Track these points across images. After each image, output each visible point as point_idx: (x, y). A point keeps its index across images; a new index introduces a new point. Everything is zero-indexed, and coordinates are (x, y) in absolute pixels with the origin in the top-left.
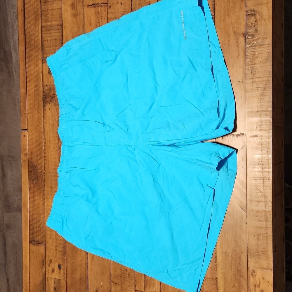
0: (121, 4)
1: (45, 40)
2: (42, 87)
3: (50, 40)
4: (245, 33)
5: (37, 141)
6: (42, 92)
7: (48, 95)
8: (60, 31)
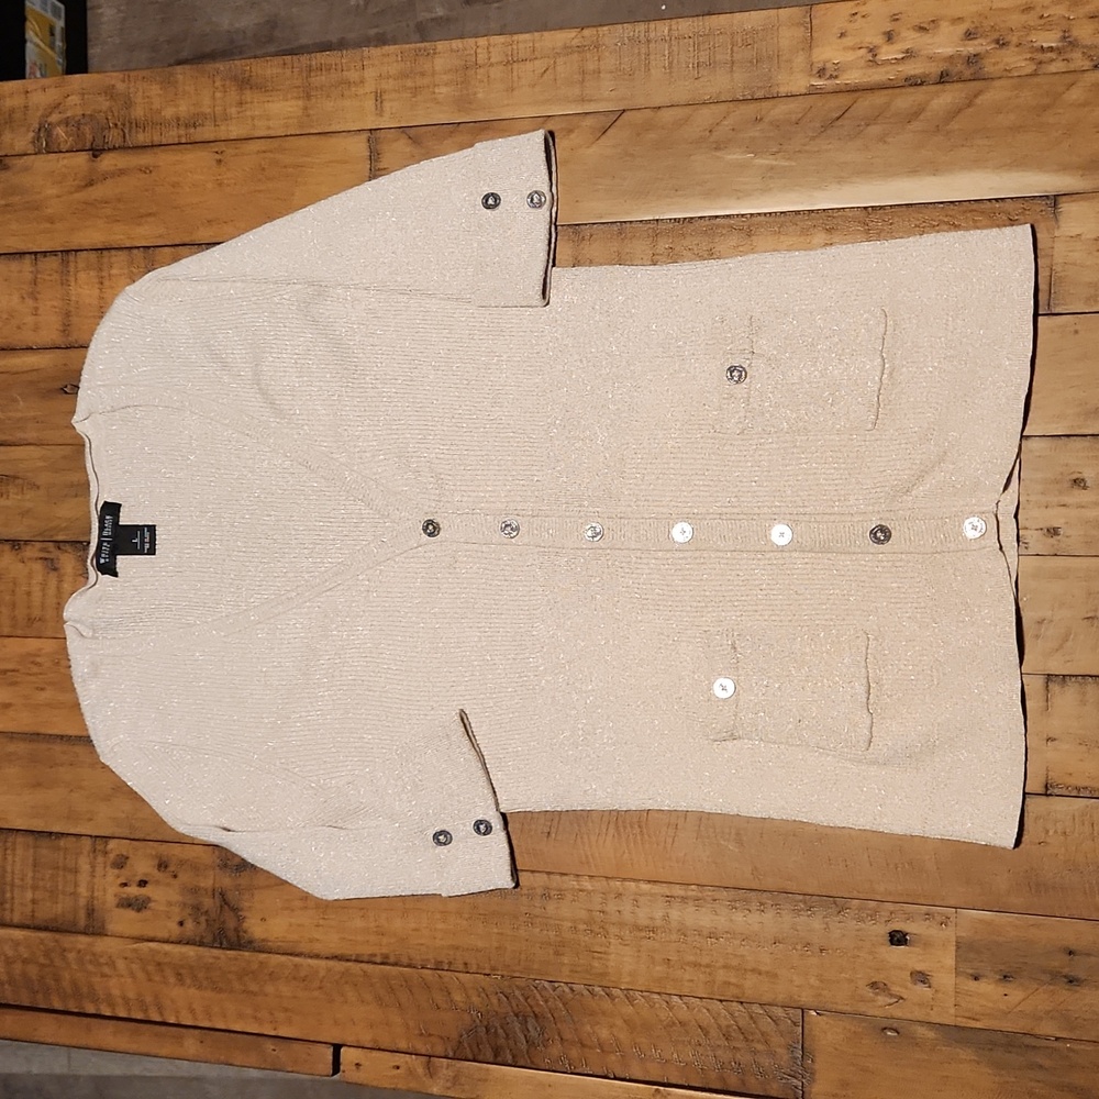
1: (33, 912)
3: (35, 888)
4: (93, 154)
6: (201, 950)
7: (214, 921)
8: (11, 838)
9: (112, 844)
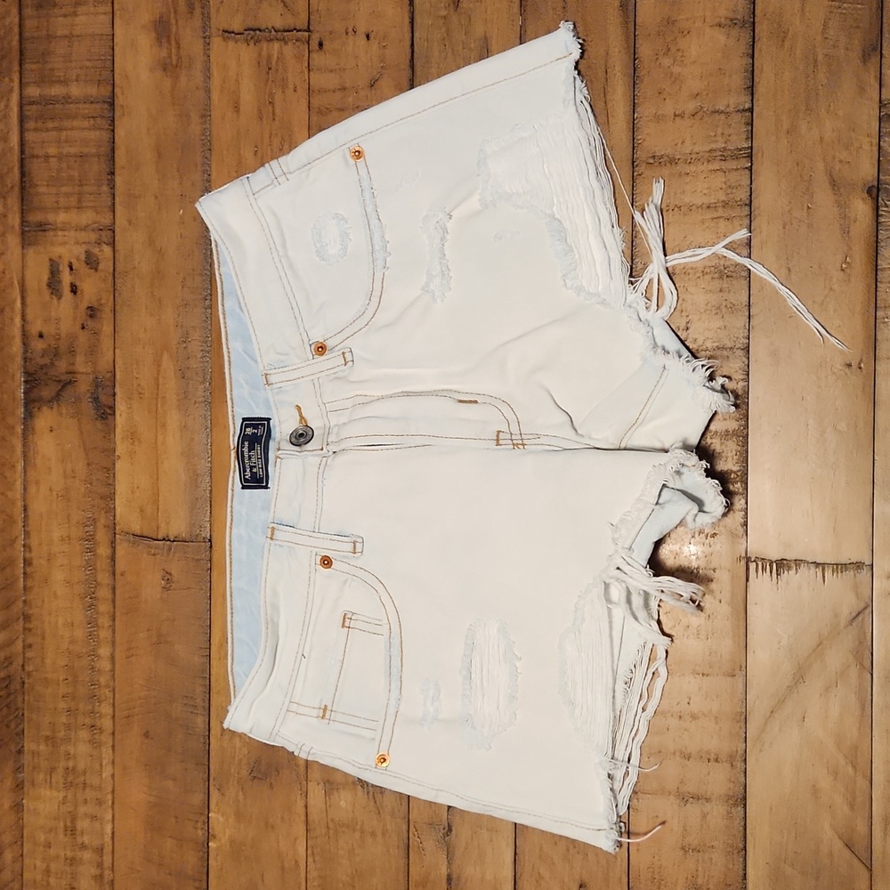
0: (368, 37)
1: (37, 157)
2: (18, 341)
3: (60, 157)
4: (873, 186)
6: (19, 360)
7: (46, 374)
8: (105, 124)
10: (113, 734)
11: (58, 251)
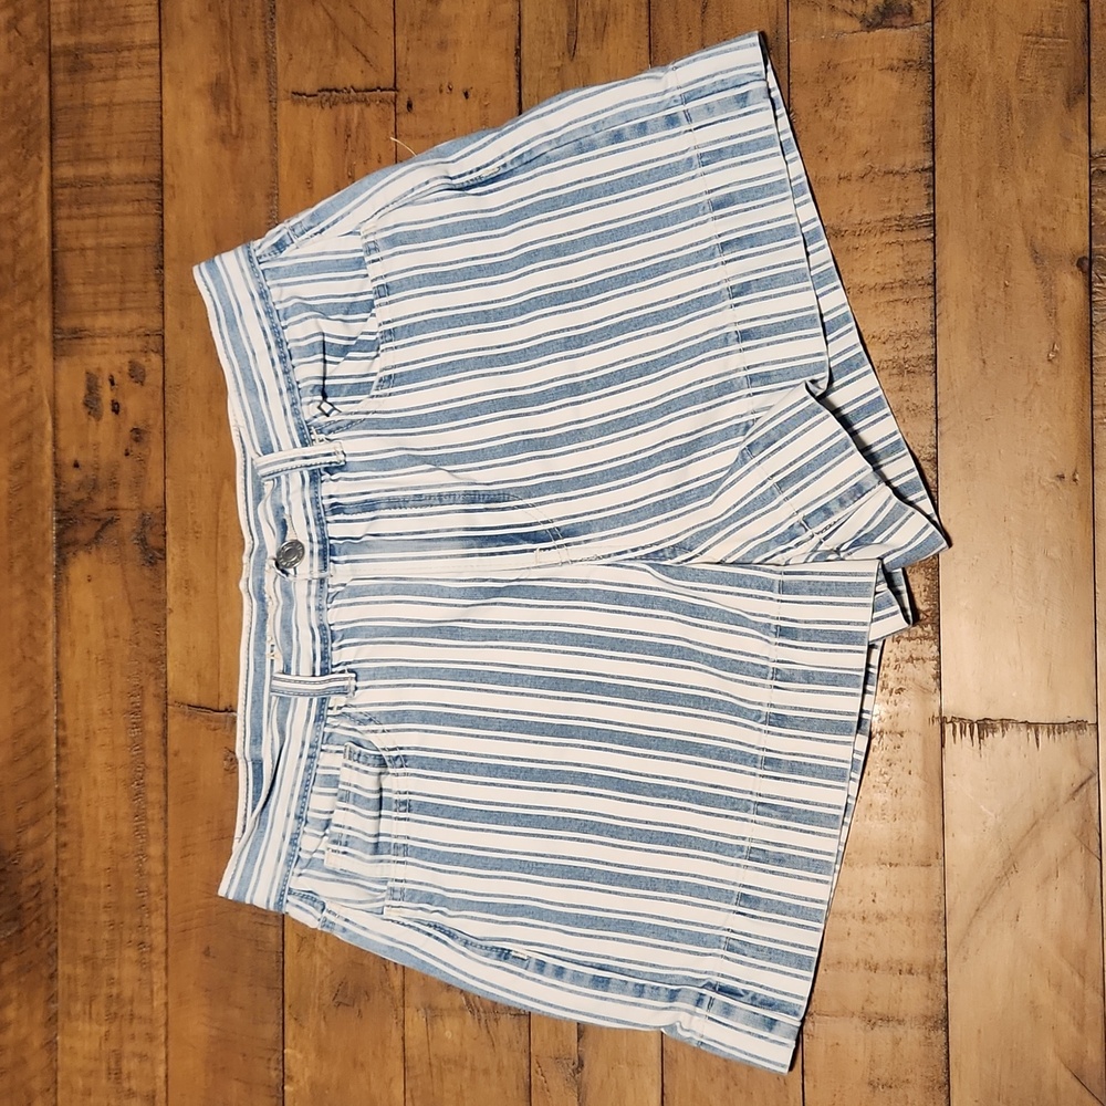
0: (466, 95)
1: (71, 250)
2: (49, 472)
3: (98, 249)
4: (1084, 258)
5: (19, 734)
6: (50, 495)
7: (83, 511)
8: (152, 208)
9: (155, 359)
10: (166, 951)
11: (95, 362)
